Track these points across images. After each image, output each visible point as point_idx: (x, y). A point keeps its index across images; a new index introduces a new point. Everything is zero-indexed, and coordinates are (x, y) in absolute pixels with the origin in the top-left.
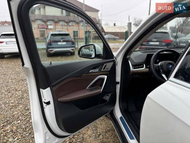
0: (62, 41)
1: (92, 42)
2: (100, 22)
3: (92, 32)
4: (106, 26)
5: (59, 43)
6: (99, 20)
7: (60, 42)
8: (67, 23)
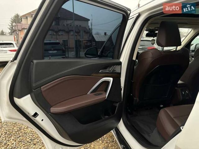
0: (52, 49)
1: (82, 51)
2: (90, 31)
3: (83, 41)
4: (97, 35)
5: (51, 52)
6: (90, 29)
7: (51, 50)
8: (56, 32)
